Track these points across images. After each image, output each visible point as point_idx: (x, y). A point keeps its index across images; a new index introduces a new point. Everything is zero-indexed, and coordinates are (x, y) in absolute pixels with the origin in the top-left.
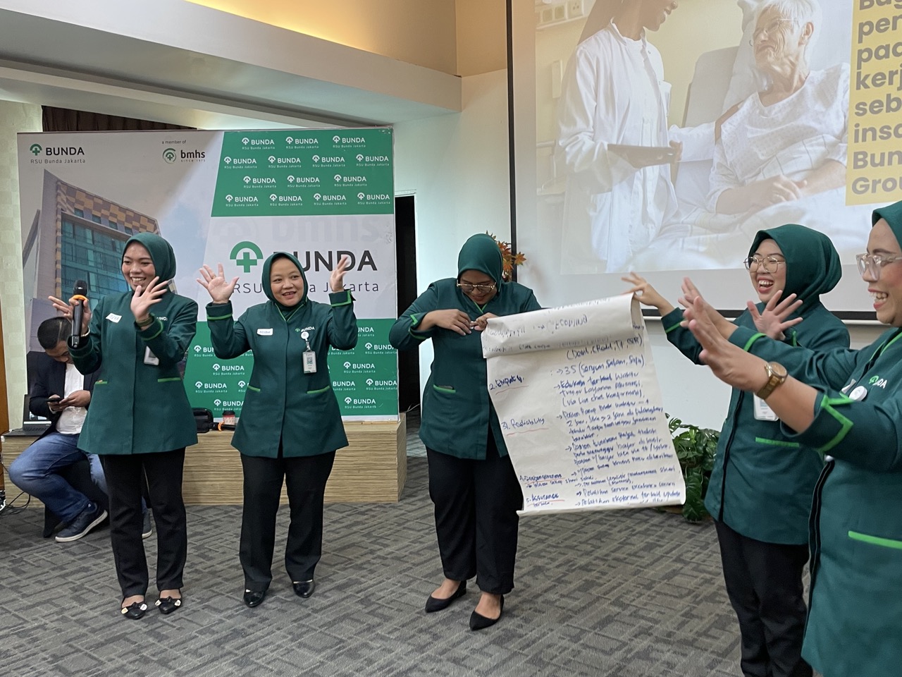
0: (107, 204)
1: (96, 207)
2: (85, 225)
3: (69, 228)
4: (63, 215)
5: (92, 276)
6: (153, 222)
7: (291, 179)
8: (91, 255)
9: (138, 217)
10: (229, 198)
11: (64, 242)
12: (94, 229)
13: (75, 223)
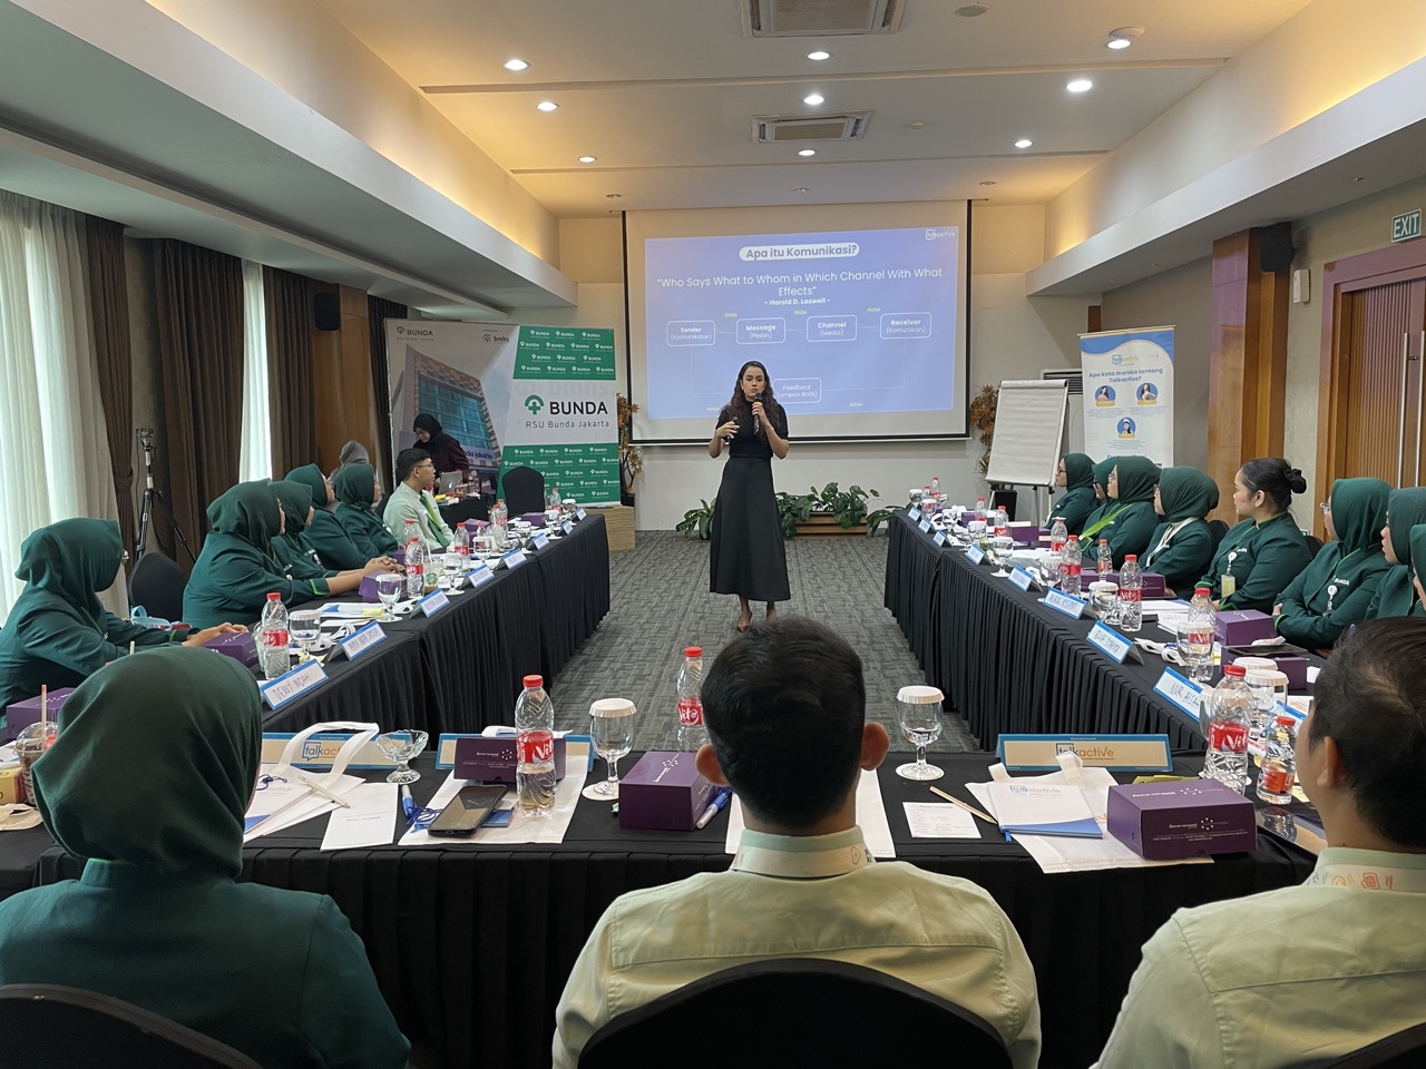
0: (448, 369)
1: (441, 371)
2: (434, 382)
3: (424, 385)
4: (420, 376)
5: (439, 416)
6: (478, 382)
7: (559, 357)
8: (438, 402)
9: (468, 377)
10: (523, 367)
11: (420, 393)
12: (440, 385)
13: (427, 380)
